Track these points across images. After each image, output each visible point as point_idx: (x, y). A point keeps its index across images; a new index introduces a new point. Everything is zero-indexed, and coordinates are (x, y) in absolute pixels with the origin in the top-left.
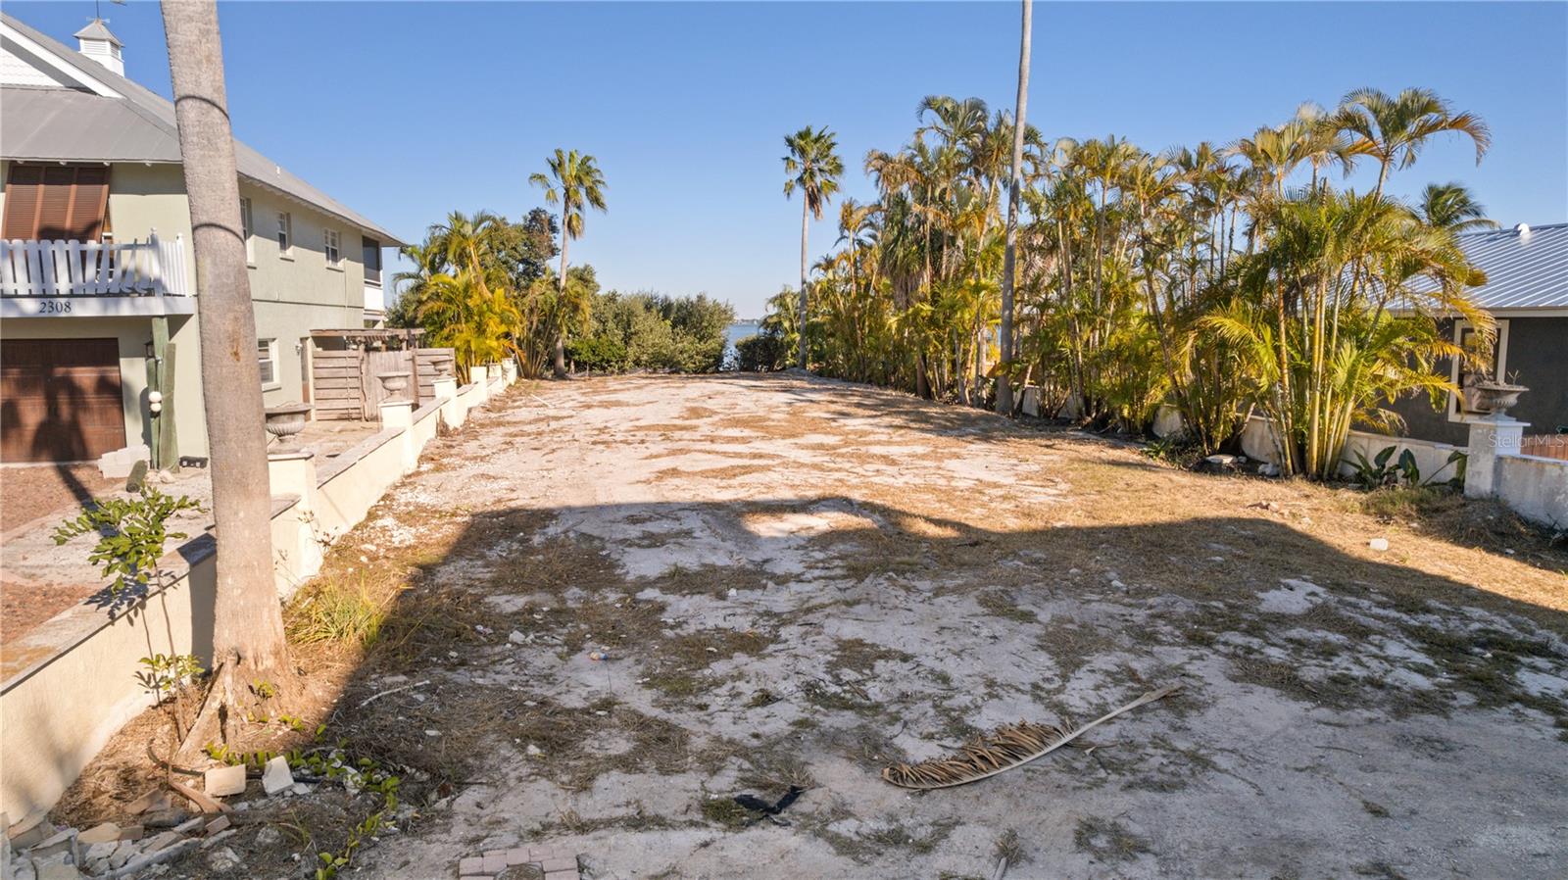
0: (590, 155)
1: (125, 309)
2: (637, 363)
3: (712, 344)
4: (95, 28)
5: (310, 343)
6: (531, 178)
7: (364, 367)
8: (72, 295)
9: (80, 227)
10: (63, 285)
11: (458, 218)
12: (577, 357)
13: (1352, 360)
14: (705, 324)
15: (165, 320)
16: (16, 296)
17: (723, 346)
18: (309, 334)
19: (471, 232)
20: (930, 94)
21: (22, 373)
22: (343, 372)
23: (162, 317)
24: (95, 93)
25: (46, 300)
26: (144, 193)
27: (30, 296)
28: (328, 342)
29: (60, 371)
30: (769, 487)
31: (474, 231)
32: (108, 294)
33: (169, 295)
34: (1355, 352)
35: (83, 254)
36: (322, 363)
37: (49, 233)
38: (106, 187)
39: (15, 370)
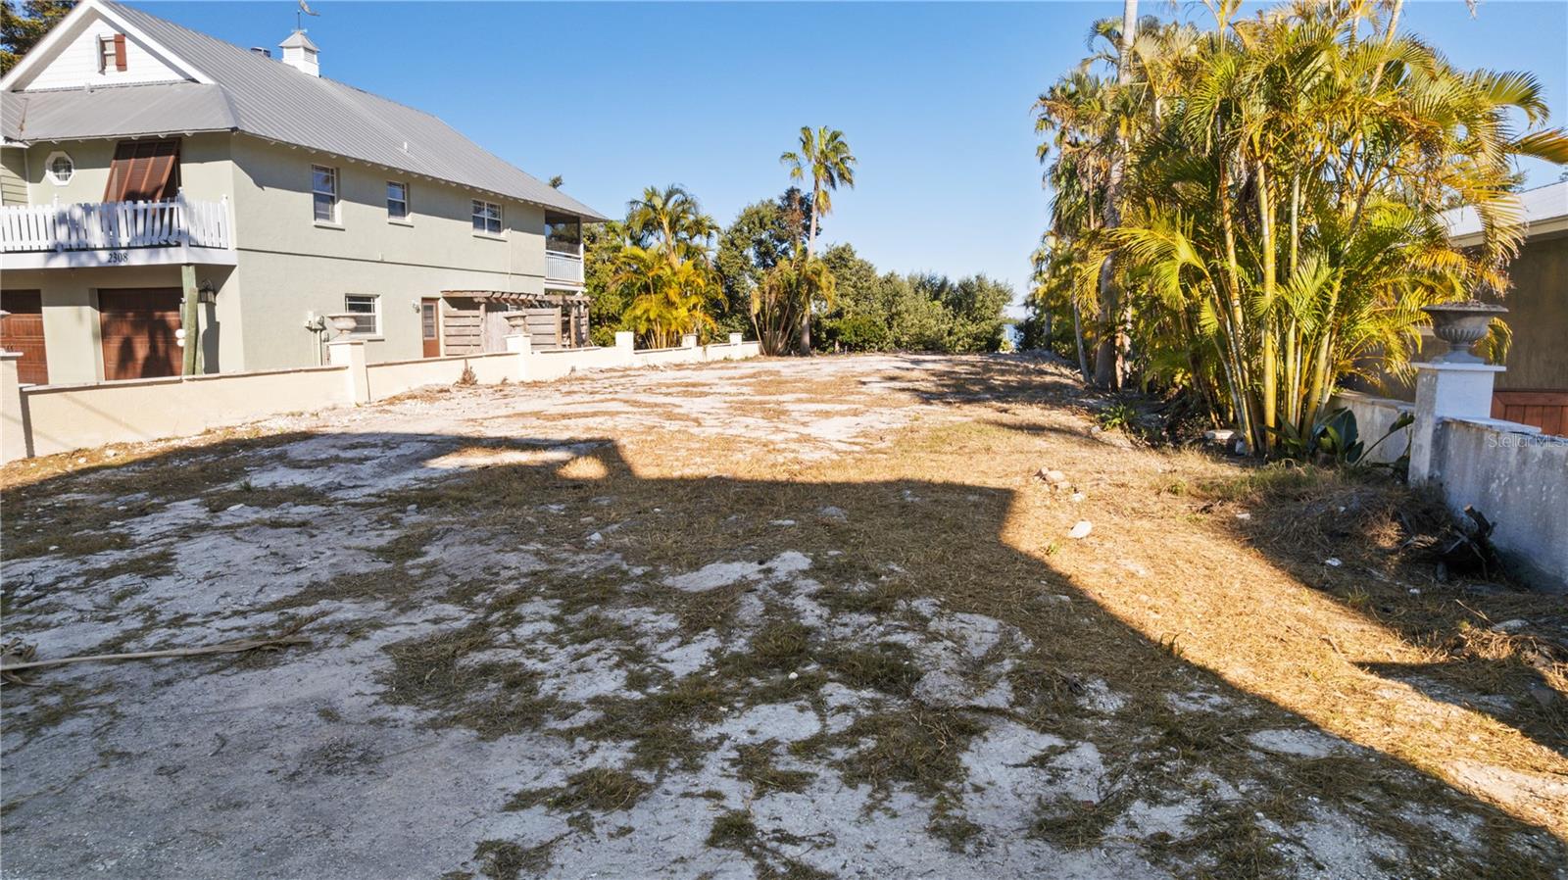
0: (838, 130)
1: (164, 258)
2: (898, 343)
3: (985, 326)
4: (297, 38)
5: (442, 305)
6: (783, 157)
7: (483, 325)
8: (129, 248)
9: (150, 191)
10: (124, 240)
11: (654, 193)
12: (840, 337)
14: (977, 305)
15: (191, 268)
16: (96, 249)
17: (998, 330)
18: (440, 295)
19: (661, 206)
21: (135, 316)
22: (468, 331)
23: (188, 265)
24: (198, 82)
25: (112, 252)
26: (202, 162)
27: (104, 249)
28: (462, 302)
29: (158, 314)
31: (665, 204)
32: (151, 246)
33: (198, 246)
35: (136, 211)
36: (451, 322)
37: (133, 196)
38: (172, 157)
39: (130, 314)
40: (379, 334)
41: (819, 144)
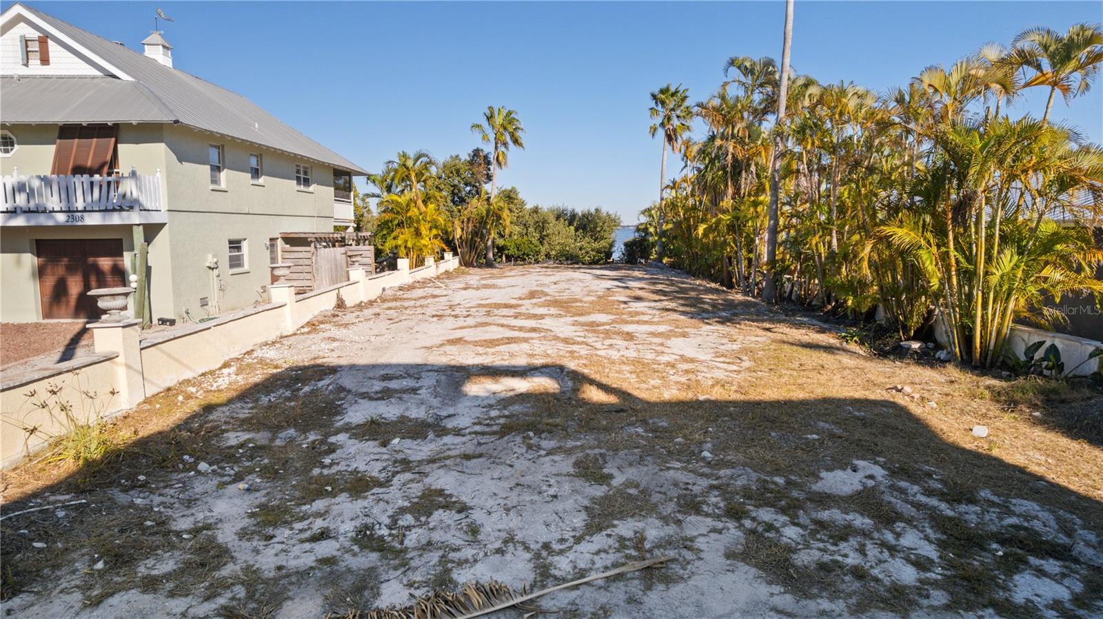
0: (511, 109)
1: (116, 219)
2: (548, 256)
3: (603, 243)
4: (155, 37)
5: (280, 243)
6: (472, 127)
7: (314, 258)
8: (85, 211)
9: (96, 166)
10: (80, 205)
11: (405, 156)
12: (506, 252)
13: (1012, 264)
14: (598, 229)
15: (141, 227)
16: (53, 211)
17: (611, 245)
18: (279, 236)
19: (411, 165)
20: (733, 55)
21: (69, 261)
22: (301, 262)
23: (139, 225)
24: (118, 78)
25: (70, 214)
26: (138, 143)
27: (61, 211)
28: (294, 241)
29: (91, 260)
30: (512, 355)
31: (414, 164)
32: (106, 210)
33: (145, 210)
34: (1016, 258)
35: (92, 183)
36: (287, 255)
37: (79, 170)
38: (113, 139)
39: (65, 259)
40: (246, 267)
41: (499, 120)
